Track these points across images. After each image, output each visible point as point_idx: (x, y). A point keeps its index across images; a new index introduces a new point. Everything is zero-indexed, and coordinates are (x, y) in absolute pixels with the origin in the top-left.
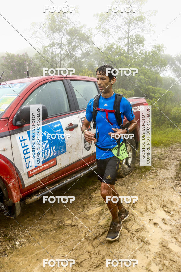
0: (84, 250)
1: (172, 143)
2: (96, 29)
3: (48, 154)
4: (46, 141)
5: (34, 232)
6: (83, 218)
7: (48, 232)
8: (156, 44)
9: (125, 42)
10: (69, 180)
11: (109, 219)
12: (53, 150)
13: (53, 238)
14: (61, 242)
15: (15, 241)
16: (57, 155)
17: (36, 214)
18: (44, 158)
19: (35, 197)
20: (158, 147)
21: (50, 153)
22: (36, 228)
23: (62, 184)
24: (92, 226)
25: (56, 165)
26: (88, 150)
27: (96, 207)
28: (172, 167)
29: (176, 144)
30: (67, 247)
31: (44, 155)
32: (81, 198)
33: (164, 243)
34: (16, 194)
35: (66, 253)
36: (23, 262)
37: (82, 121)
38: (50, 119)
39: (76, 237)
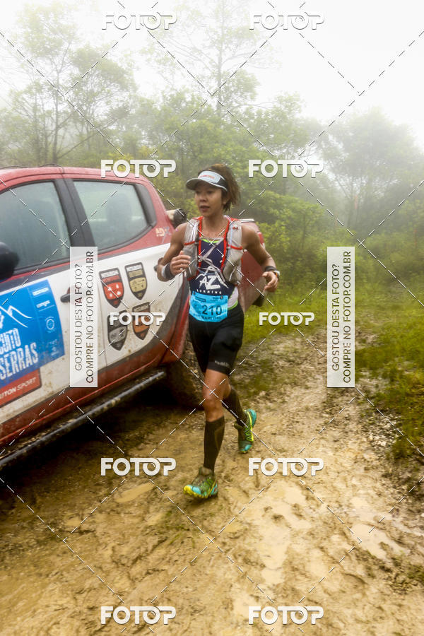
1: (319, 326)
2: (143, 52)
3: (18, 363)
4: (12, 329)
6: (108, 510)
7: (23, 550)
8: (283, 94)
9: (211, 87)
10: (72, 421)
12: (30, 351)
13: (35, 566)
14: (54, 573)
16: (41, 363)
18: (8, 371)
20: (286, 335)
21: (25, 360)
23: (55, 432)
24: (130, 531)
25: (40, 386)
26: (119, 349)
27: (140, 484)
28: (318, 381)
30: (70, 585)
31: (7, 365)
33: (295, 563)
35: (65, 602)
37: (101, 278)
38: (22, 277)
39: (91, 559)
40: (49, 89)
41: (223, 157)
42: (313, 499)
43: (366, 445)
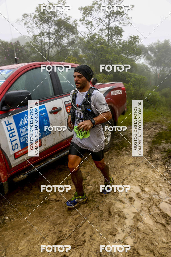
0: (67, 225)
2: (80, 20)
5: (22, 207)
7: (35, 207)
8: (132, 35)
9: (106, 33)
10: (53, 159)
11: (90, 194)
13: (39, 213)
14: (46, 216)
15: (5, 216)
16: (42, 137)
17: (25, 189)
19: (22, 176)
22: (24, 203)
23: (47, 163)
25: (41, 146)
26: (71, 131)
28: (146, 144)
29: (149, 123)
32: (65, 173)
33: (138, 217)
34: (3, 174)
36: (12, 236)
37: (65, 104)
39: (60, 212)
40: (47, 34)
41: (110, 59)
42: (145, 191)
43: (164, 170)
